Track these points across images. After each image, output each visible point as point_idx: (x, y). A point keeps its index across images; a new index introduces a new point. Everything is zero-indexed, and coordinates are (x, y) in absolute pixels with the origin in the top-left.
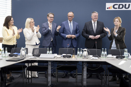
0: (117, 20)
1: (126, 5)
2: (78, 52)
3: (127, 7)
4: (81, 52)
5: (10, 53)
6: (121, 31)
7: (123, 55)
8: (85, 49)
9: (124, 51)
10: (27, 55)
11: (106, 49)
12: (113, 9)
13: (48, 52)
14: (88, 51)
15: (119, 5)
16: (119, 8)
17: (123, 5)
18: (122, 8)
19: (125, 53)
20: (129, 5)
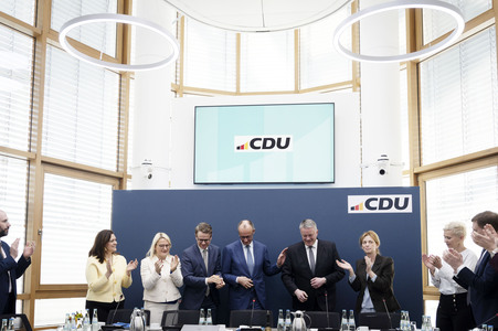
0: (368, 238)
1: (397, 200)
2: (281, 321)
3: (401, 204)
4: (288, 321)
5: (103, 324)
6: (382, 265)
7: (399, 326)
8: (299, 312)
9: (400, 318)
10: (147, 328)
11: (352, 311)
12: (365, 211)
13: (202, 320)
14: (304, 317)
15: (382, 200)
16: (381, 207)
17: (390, 200)
18: (389, 207)
19: (402, 321)
20: (407, 200)
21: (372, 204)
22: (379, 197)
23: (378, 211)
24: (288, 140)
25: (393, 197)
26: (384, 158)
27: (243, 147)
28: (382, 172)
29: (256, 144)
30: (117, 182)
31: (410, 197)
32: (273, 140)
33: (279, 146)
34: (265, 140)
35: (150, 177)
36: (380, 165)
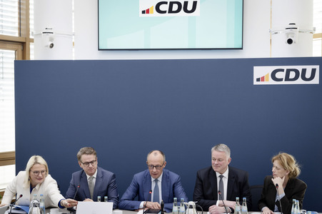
18: (295, 79)
20: (314, 71)
21: (278, 75)
22: (285, 68)
23: (284, 82)
24: (195, 3)
25: (300, 68)
26: (292, 27)
27: (148, 11)
28: (290, 41)
29: (163, 8)
30: (20, 47)
31: (317, 67)
32: (179, 4)
33: (186, 11)
34: (171, 4)
35: (52, 46)
36: (288, 34)
